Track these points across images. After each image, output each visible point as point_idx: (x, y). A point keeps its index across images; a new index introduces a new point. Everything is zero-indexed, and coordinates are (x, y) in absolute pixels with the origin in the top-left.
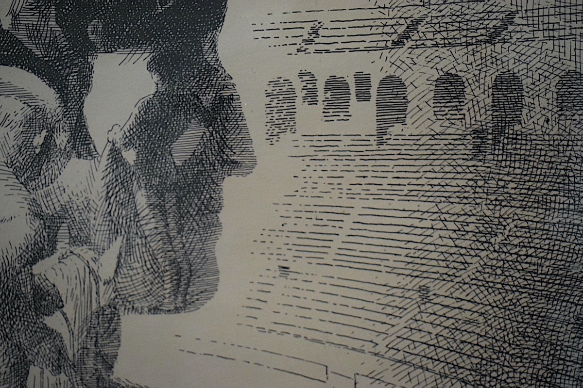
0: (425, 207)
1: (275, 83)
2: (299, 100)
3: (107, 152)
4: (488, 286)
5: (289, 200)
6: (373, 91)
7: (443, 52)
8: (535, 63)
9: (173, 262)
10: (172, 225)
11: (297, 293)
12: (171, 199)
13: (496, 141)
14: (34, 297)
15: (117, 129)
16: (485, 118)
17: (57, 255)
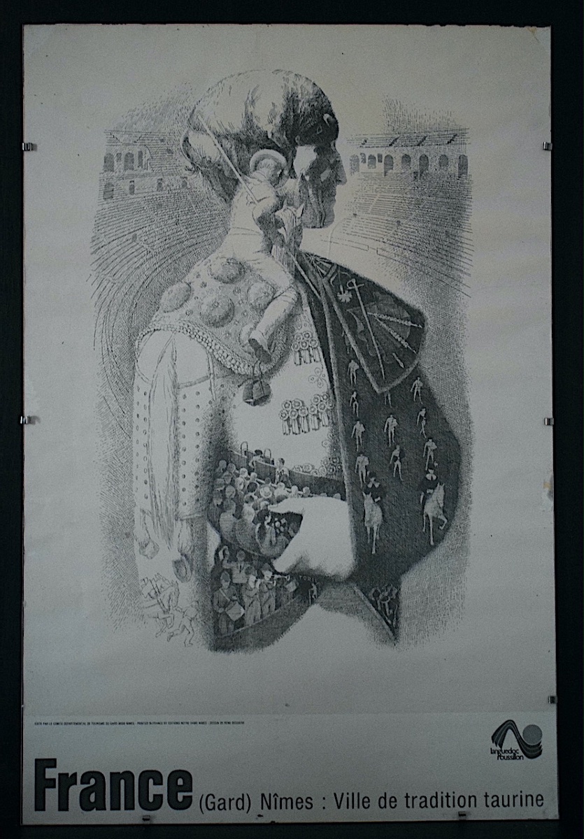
1: (353, 156)
7: (405, 148)
13: (421, 175)
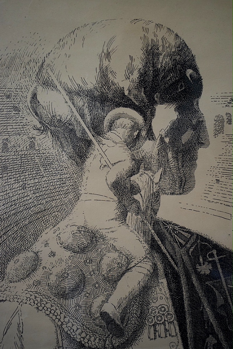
2: (225, 123)
3: (159, 138)
5: (220, 157)
9: (179, 177)
11: (222, 189)
12: (180, 156)
14: (131, 188)
15: (163, 130)
17: (140, 174)
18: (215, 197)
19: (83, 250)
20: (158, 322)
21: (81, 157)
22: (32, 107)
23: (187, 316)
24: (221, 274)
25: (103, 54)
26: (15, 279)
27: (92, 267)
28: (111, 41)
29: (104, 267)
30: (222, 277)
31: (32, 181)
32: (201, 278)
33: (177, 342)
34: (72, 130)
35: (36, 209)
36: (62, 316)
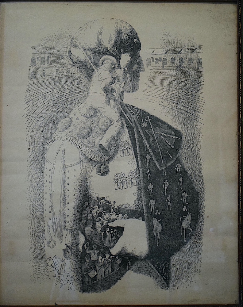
0: (169, 77)
2: (151, 62)
3: (123, 68)
4: (179, 89)
5: (149, 76)
6: (162, 60)
8: (185, 57)
10: (132, 79)
11: (151, 90)
12: (132, 75)
14: (111, 90)
15: (125, 65)
16: (178, 64)
17: (115, 83)
18: (148, 93)
19: (91, 117)
20: (125, 149)
21: (90, 77)
22: (69, 55)
23: (137, 146)
24: (152, 127)
25: (99, 33)
26: (61, 130)
27: (95, 124)
28: (102, 27)
29: (100, 124)
30: (152, 128)
31: (69, 87)
32: (143, 128)
33: (133, 158)
34: (86, 65)
35: (71, 99)
36: (82, 146)
